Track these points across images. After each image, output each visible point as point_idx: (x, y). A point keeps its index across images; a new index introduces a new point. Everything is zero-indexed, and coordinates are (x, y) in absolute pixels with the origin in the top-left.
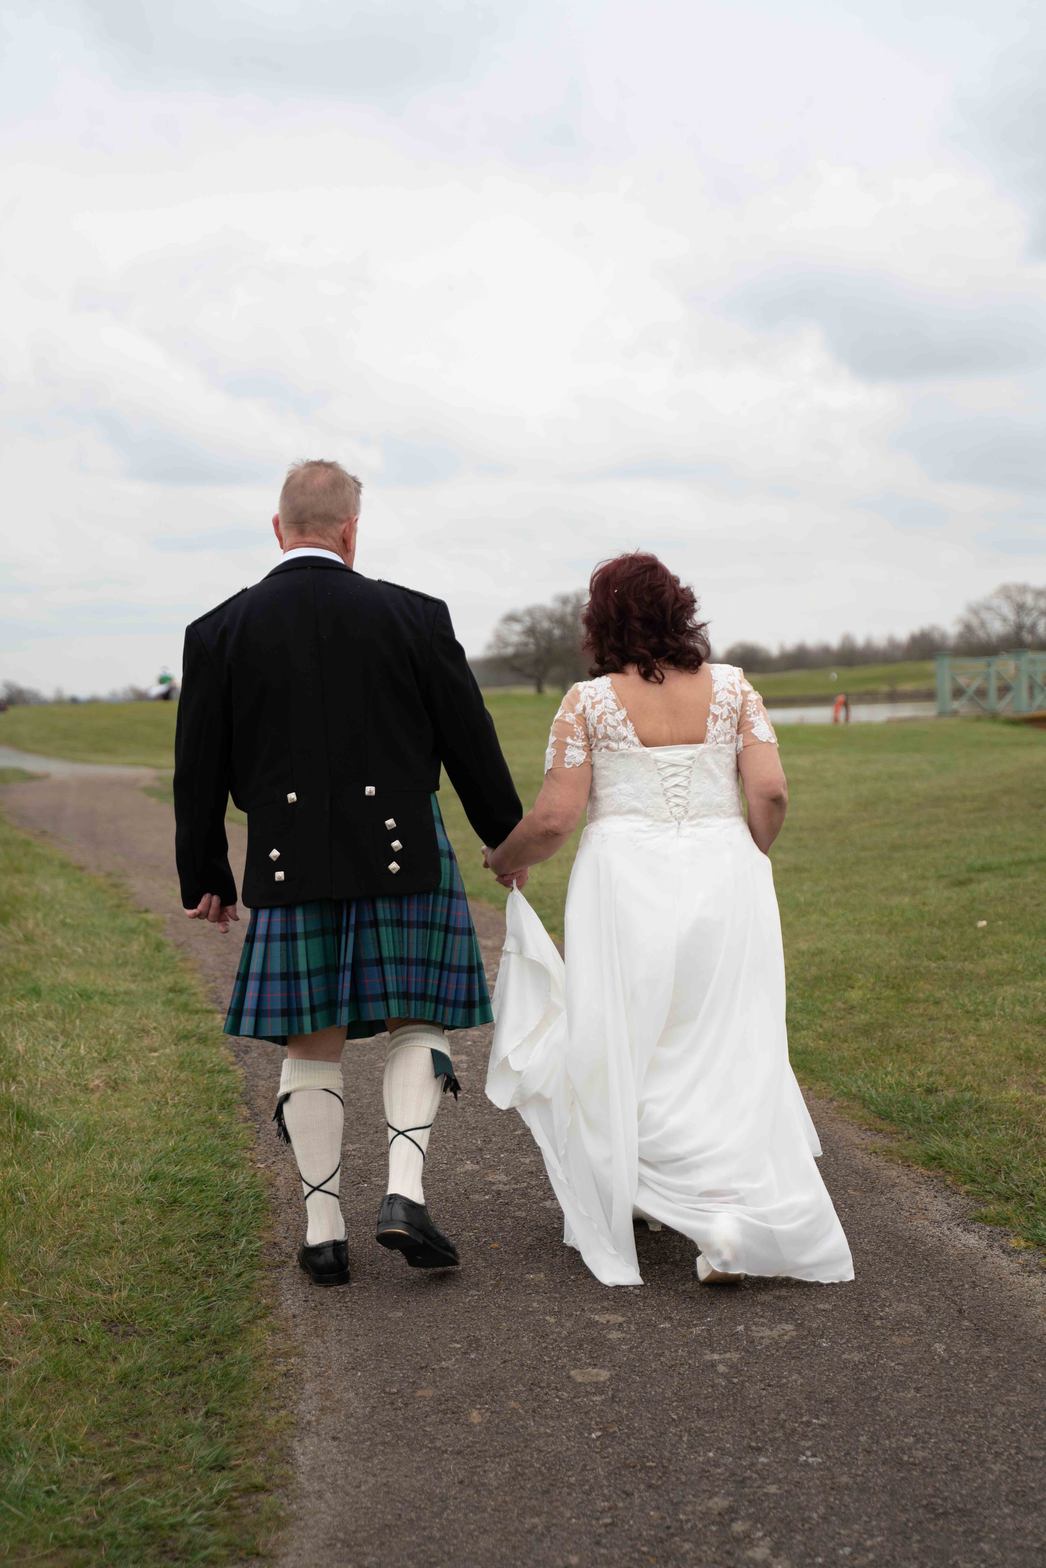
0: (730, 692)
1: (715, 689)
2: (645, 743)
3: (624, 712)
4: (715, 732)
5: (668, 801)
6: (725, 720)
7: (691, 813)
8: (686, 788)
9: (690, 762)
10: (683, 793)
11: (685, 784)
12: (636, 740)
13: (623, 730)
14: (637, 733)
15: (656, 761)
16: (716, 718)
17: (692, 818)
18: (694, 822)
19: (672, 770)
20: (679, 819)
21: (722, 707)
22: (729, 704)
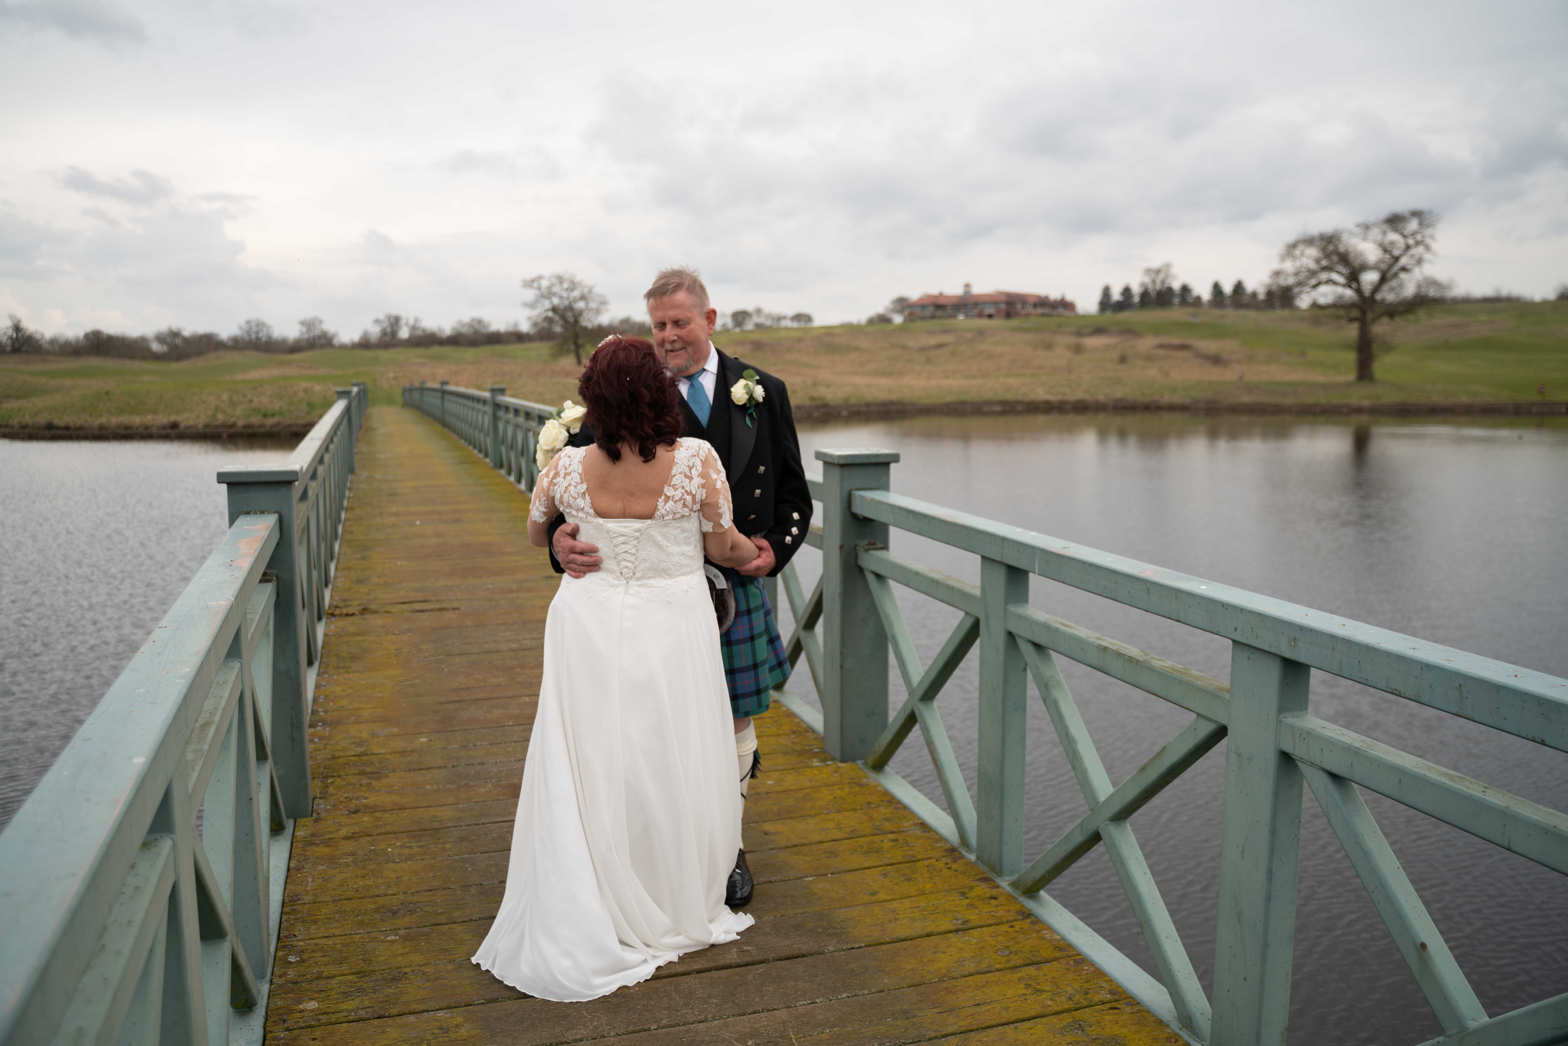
0: (686, 476)
1: (673, 472)
2: (600, 514)
3: (585, 486)
4: (663, 511)
5: (618, 563)
6: (675, 502)
7: (638, 575)
8: (634, 555)
9: (638, 534)
10: (633, 559)
11: (633, 551)
12: (592, 511)
13: (581, 502)
14: (593, 507)
15: (608, 531)
16: (667, 498)
17: (638, 579)
18: (639, 583)
19: (622, 539)
20: (628, 580)
21: (676, 490)
22: (683, 487)
